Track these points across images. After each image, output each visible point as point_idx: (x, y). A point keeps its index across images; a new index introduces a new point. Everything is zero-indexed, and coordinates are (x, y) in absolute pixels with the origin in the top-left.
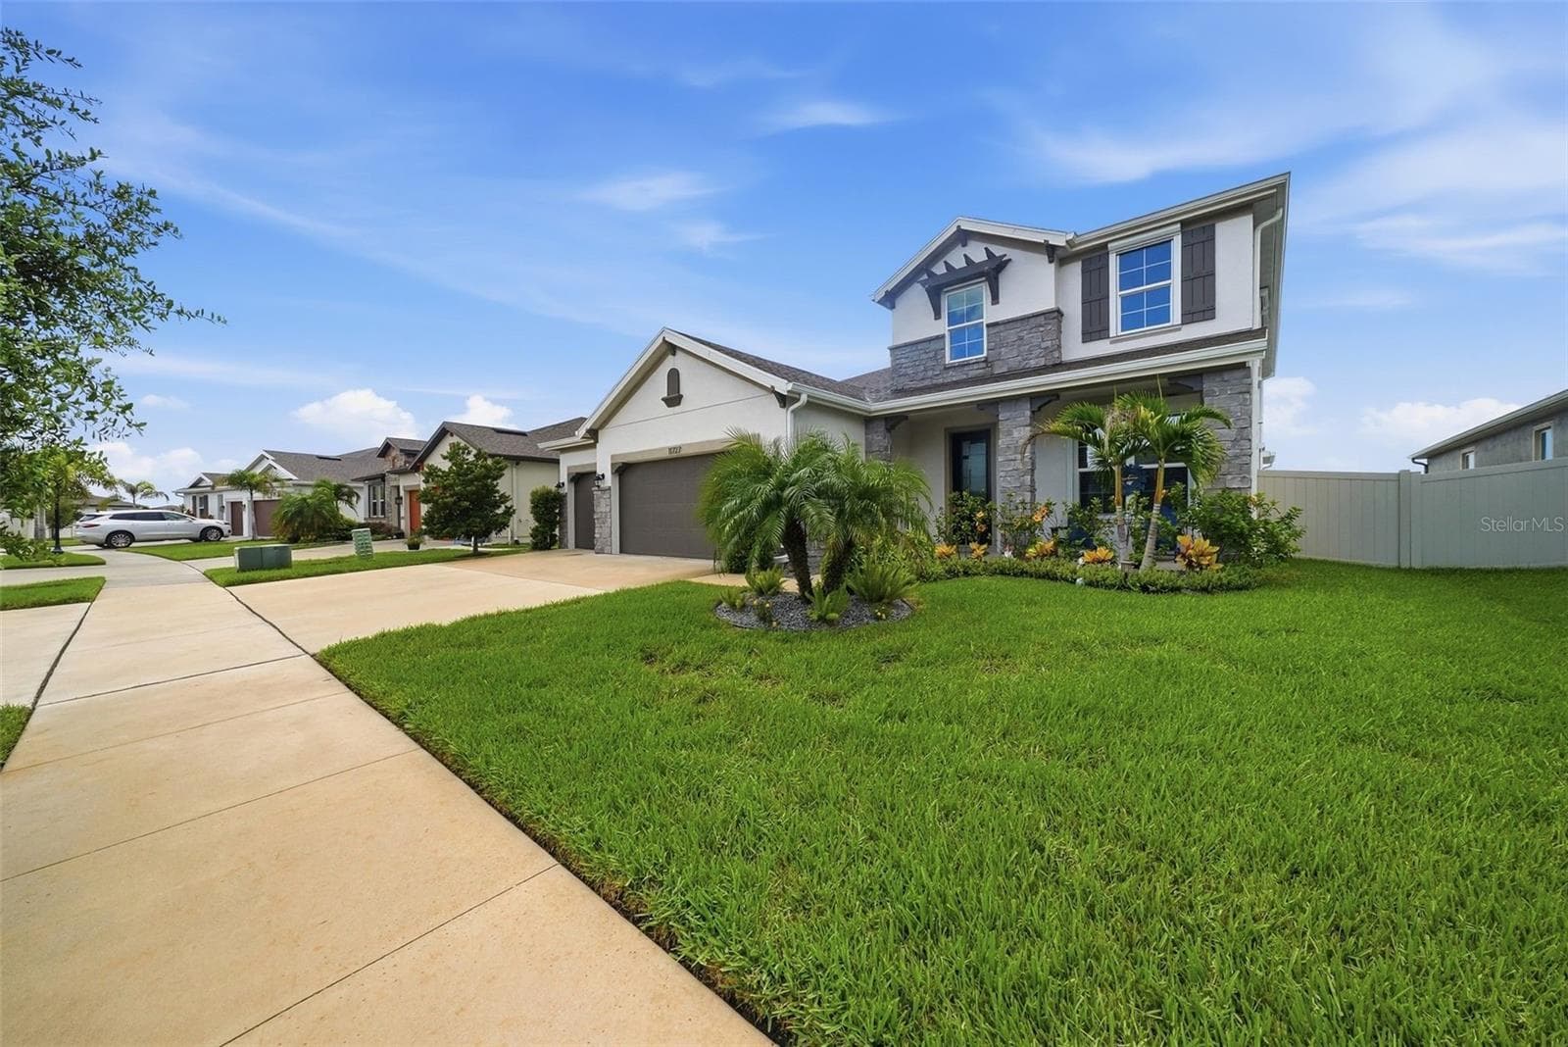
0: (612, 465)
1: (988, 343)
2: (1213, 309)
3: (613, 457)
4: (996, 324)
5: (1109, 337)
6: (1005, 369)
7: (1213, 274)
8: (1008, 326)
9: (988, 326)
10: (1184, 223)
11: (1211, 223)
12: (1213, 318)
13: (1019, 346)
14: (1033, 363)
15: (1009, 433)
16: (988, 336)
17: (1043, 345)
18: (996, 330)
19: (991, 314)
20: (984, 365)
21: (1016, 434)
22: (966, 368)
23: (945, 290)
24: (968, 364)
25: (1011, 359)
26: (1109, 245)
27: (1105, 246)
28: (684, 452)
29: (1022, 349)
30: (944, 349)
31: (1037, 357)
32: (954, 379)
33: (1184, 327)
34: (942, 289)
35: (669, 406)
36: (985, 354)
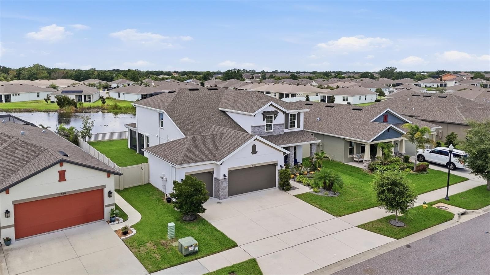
0: (228, 171)
3: (228, 168)
4: (275, 124)
5: (288, 128)
6: (276, 134)
7: (300, 121)
8: (277, 125)
10: (298, 112)
12: (300, 127)
15: (291, 152)
16: (273, 127)
18: (275, 126)
19: (274, 122)
20: (273, 133)
25: (277, 132)
26: (290, 113)
28: (257, 166)
29: (279, 130)
30: (265, 128)
31: (281, 132)
32: (267, 135)
33: (297, 128)
34: (266, 115)
35: (253, 154)
36: (272, 130)
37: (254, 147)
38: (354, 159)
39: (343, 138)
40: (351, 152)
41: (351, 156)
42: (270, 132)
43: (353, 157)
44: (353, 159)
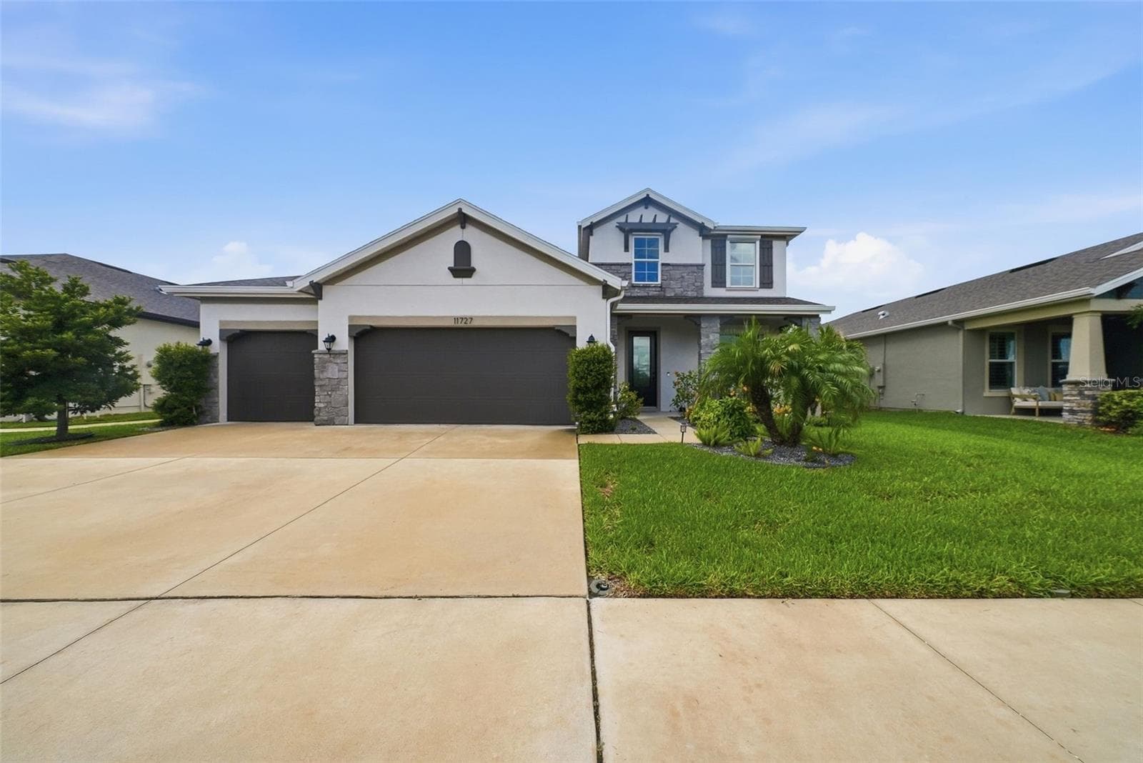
0: (351, 327)
1: (662, 275)
2: (772, 283)
3: (351, 318)
4: (668, 265)
5: (725, 287)
6: (673, 295)
7: (772, 265)
8: (675, 268)
9: (663, 265)
10: (763, 236)
11: (770, 239)
12: (772, 288)
13: (682, 282)
14: (690, 294)
15: (708, 337)
16: (662, 271)
17: (696, 284)
18: (667, 268)
19: (663, 258)
20: (659, 289)
21: (711, 337)
22: (647, 289)
23: (634, 233)
24: (648, 286)
25: (675, 289)
26: (729, 236)
27: (725, 236)
28: (476, 324)
29: (683, 283)
30: (631, 273)
31: (692, 291)
32: (639, 295)
33: (760, 290)
34: (632, 232)
35: (455, 276)
36: (659, 282)
37: (463, 250)
38: (1016, 404)
39: (955, 322)
40: (1000, 377)
41: (1000, 393)
42: (649, 287)
43: (1010, 398)
44: (1011, 404)
